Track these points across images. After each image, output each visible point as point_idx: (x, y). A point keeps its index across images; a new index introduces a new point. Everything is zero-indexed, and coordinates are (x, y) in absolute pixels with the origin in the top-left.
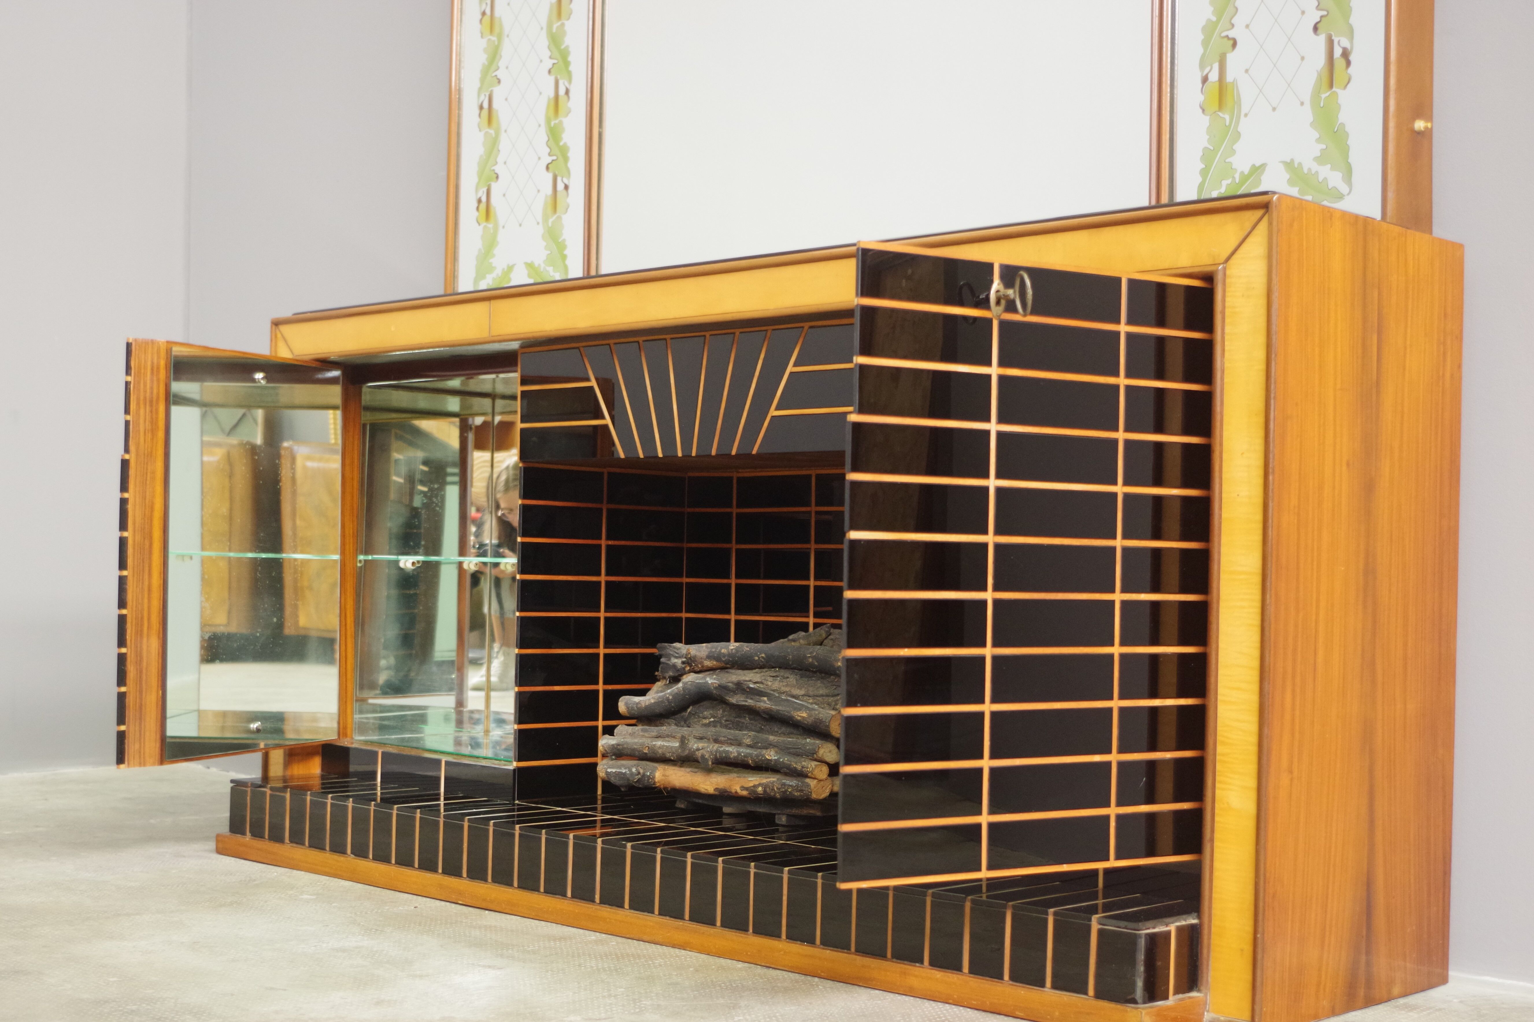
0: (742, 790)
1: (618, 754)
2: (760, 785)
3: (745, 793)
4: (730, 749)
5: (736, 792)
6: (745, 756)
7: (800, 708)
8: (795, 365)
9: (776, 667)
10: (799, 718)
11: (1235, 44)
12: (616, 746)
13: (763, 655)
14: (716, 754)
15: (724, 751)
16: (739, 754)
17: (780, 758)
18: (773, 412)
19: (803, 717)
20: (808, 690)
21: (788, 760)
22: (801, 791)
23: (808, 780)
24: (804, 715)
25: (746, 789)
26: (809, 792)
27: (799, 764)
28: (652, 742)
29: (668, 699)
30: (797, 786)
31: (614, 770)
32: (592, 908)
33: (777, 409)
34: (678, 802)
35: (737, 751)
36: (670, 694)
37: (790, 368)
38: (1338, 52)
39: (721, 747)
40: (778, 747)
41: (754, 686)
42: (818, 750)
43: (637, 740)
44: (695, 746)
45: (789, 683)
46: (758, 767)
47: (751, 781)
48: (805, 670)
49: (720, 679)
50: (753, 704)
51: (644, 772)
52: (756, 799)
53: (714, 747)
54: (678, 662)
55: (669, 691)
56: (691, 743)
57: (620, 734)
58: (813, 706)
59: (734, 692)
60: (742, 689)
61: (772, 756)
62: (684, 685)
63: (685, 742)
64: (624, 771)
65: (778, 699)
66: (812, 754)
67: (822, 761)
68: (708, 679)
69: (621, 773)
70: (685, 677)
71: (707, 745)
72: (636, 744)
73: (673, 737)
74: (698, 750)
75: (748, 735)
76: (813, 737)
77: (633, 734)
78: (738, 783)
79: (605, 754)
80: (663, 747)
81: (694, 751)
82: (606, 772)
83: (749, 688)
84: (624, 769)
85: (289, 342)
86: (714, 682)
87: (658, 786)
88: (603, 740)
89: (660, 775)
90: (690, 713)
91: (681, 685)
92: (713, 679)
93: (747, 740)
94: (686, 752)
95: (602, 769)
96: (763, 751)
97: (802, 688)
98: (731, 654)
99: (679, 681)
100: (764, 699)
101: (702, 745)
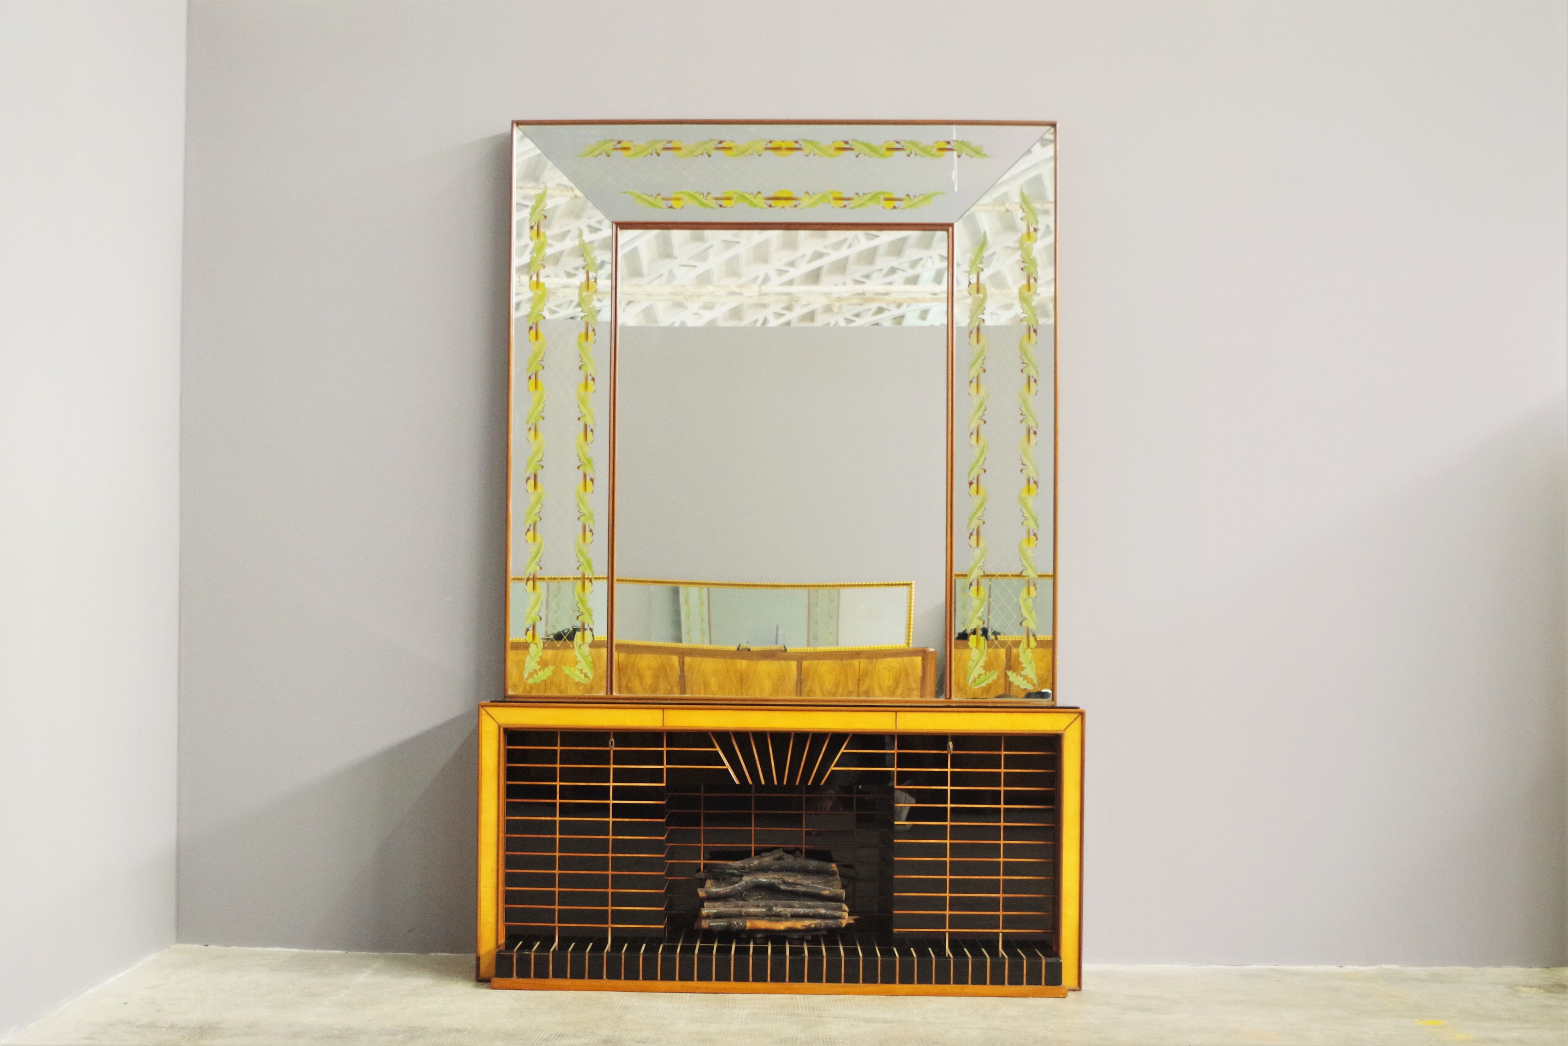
1: (718, 916)
2: (812, 924)
3: (802, 928)
4: (799, 910)
5: (798, 928)
6: (808, 912)
7: (824, 890)
8: (845, 749)
9: (784, 871)
10: (824, 894)
12: (718, 913)
13: (777, 866)
14: (791, 912)
15: (796, 911)
16: (805, 912)
17: (826, 912)
18: (832, 768)
19: (827, 894)
20: (811, 881)
21: (831, 912)
22: (837, 924)
23: (840, 920)
24: (827, 892)
25: (804, 926)
26: (841, 925)
27: (838, 913)
28: (746, 909)
29: (738, 889)
30: (834, 922)
31: (715, 924)
32: (787, 984)
33: (835, 766)
36: (739, 886)
37: (842, 750)
39: (793, 909)
40: (822, 907)
41: (790, 881)
42: (841, 907)
43: (732, 909)
44: (778, 910)
45: (799, 879)
46: (814, 917)
47: (807, 923)
48: (806, 872)
49: (767, 878)
50: (795, 889)
51: (737, 924)
52: (808, 930)
53: (790, 910)
54: (735, 872)
55: (736, 885)
56: (774, 908)
57: (709, 907)
58: (828, 888)
59: (782, 884)
60: (785, 883)
61: (823, 911)
62: (746, 882)
63: (770, 909)
64: (723, 924)
65: (808, 886)
66: (840, 909)
67: (845, 911)
68: (760, 879)
69: (721, 925)
70: (743, 878)
71: (784, 909)
72: (733, 911)
73: (758, 906)
74: (781, 911)
75: (796, 903)
76: (833, 902)
77: (719, 906)
78: (800, 924)
79: (708, 917)
80: (755, 911)
81: (778, 912)
82: (709, 925)
83: (789, 882)
84: (723, 923)
85: (494, 716)
86: (765, 880)
87: (746, 929)
88: (704, 910)
89: (749, 924)
90: (745, 895)
91: (744, 883)
92: (763, 879)
93: (796, 905)
94: (773, 913)
95: (705, 924)
96: (817, 910)
97: (808, 880)
98: (756, 866)
99: (741, 880)
100: (799, 886)
101: (782, 909)
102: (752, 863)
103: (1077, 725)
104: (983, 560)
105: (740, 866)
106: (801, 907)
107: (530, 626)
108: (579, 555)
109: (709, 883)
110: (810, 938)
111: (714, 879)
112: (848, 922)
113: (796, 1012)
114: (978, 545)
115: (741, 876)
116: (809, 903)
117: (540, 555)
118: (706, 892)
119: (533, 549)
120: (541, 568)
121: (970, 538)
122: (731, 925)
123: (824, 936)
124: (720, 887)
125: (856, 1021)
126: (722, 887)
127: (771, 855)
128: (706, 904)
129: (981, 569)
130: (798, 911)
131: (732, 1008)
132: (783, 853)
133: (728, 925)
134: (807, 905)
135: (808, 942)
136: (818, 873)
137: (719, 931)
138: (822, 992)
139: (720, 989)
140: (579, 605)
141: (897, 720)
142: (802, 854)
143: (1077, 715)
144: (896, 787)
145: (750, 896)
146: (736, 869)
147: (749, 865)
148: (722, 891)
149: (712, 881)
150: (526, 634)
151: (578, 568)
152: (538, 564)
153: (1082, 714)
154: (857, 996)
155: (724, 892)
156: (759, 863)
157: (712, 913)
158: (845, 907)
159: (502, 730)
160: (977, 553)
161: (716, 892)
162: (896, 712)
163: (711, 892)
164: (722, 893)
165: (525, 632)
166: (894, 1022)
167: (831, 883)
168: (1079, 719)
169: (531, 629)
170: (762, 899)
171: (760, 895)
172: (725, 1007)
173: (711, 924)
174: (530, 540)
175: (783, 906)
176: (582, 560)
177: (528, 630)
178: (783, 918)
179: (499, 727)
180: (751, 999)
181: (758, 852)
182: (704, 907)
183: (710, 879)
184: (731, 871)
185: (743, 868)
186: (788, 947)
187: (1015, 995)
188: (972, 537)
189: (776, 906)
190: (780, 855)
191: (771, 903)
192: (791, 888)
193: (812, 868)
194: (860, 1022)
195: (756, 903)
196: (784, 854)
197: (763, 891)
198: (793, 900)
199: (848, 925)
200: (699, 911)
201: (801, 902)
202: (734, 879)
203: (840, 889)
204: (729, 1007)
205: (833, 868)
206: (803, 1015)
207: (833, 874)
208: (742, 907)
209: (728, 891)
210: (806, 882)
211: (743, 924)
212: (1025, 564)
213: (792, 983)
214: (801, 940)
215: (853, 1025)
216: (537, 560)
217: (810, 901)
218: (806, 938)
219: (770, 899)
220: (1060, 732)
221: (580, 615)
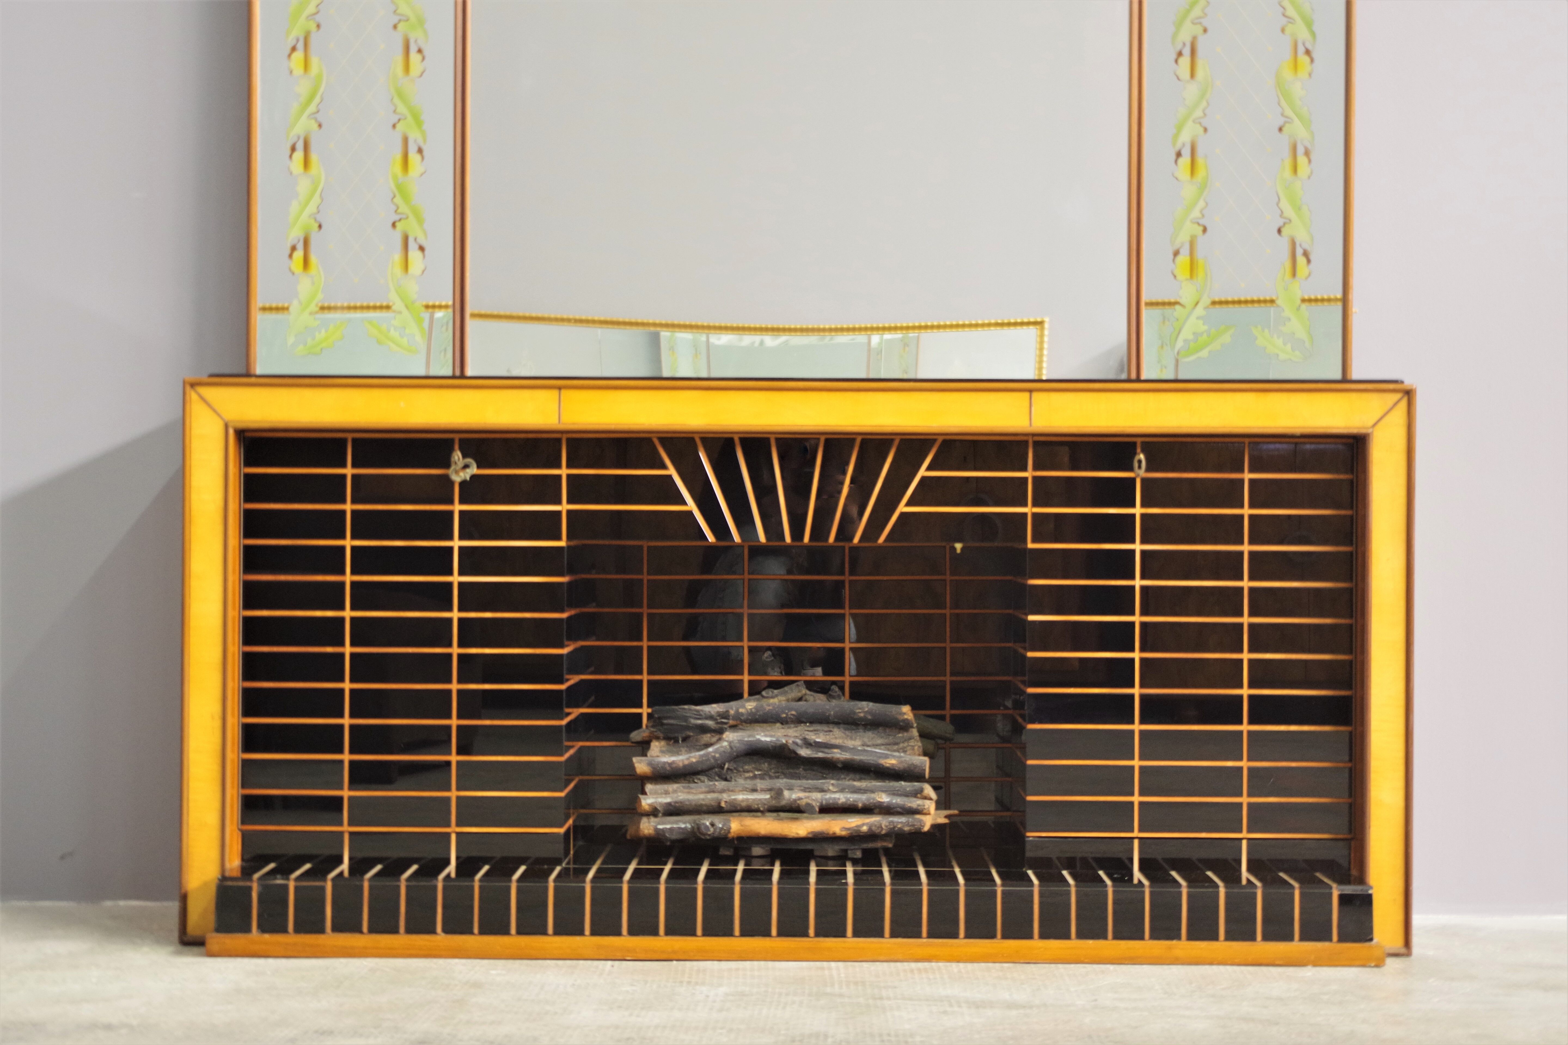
0: (842, 831)
1: (673, 811)
2: (863, 825)
3: (844, 833)
4: (837, 796)
5: (834, 833)
6: (854, 801)
7: (886, 757)
8: (929, 468)
9: (806, 723)
10: (888, 765)
11: (1205, 230)
12: (673, 804)
13: (793, 713)
14: (822, 802)
15: (830, 798)
16: (848, 799)
17: (892, 800)
18: (902, 507)
19: (893, 764)
20: (863, 741)
21: (900, 801)
22: (913, 825)
23: (918, 816)
24: (893, 761)
25: (848, 829)
26: (922, 826)
27: (914, 803)
28: (730, 796)
29: (714, 757)
30: (908, 822)
31: (668, 826)
32: (812, 941)
33: (907, 504)
34: (721, 850)
35: (845, 798)
36: (715, 751)
37: (922, 472)
38: (1299, 252)
39: (826, 795)
40: (883, 791)
41: (818, 740)
42: (921, 790)
43: (702, 796)
44: (794, 796)
45: (837, 736)
46: (867, 810)
47: (854, 822)
48: (850, 723)
49: (771, 736)
50: (829, 756)
51: (713, 825)
52: (855, 838)
53: (817, 796)
54: (710, 723)
55: (710, 749)
56: (786, 793)
57: (656, 793)
58: (896, 754)
59: (801, 747)
60: (808, 744)
61: (884, 798)
62: (730, 743)
63: (779, 793)
64: (683, 826)
65: (853, 750)
66: (917, 794)
67: (931, 799)
68: (758, 737)
69: (680, 828)
70: (724, 736)
71: (807, 794)
72: (703, 800)
73: (754, 790)
74: (800, 799)
75: (830, 783)
76: (905, 781)
77: (675, 791)
78: (838, 825)
79: (654, 812)
80: (747, 800)
81: (795, 800)
82: (656, 830)
83: (816, 742)
84: (683, 824)
85: (216, 407)
86: (768, 739)
87: (730, 836)
88: (645, 799)
89: (736, 826)
90: (728, 769)
91: (725, 744)
92: (765, 736)
93: (831, 788)
94: (783, 803)
95: (647, 826)
96: (873, 795)
97: (855, 740)
98: (751, 713)
99: (720, 739)
100: (835, 750)
101: (801, 795)
102: (744, 707)
103: (1399, 415)
104: (1204, 104)
105: (718, 712)
106: (842, 791)
107: (299, 241)
108: (396, 100)
109: (656, 747)
110: (859, 854)
111: (667, 738)
112: (933, 822)
113: (828, 990)
114: (1193, 75)
115: (720, 732)
116: (857, 784)
117: (317, 99)
118: (650, 764)
119: (303, 88)
120: (320, 126)
121: (1176, 61)
122: (699, 828)
123: (886, 851)
124: (678, 753)
125: (951, 1005)
126: (681, 755)
127: (781, 694)
128: (649, 787)
129: (1200, 123)
130: (835, 798)
131: (697, 983)
132: (804, 691)
133: (693, 827)
134: (854, 786)
135: (855, 862)
136: (874, 724)
137: (674, 842)
138: (882, 958)
139: (674, 952)
140: (398, 200)
141: (1033, 409)
142: (844, 694)
143: (1398, 396)
144: (1031, 545)
145: (739, 771)
146: (711, 717)
147: (737, 711)
148: (683, 760)
149: (663, 743)
150: (291, 256)
151: (394, 126)
152: (313, 115)
153: (1409, 394)
154: (954, 965)
155: (686, 762)
156: (756, 708)
157: (660, 803)
158: (928, 790)
159: (231, 432)
160: (1191, 91)
161: (670, 764)
162: (1031, 391)
163: (659, 763)
164: (681, 764)
165: (288, 251)
166: (1031, 1007)
167: (901, 745)
168: (1404, 404)
169: (300, 246)
170: (762, 777)
171: (759, 770)
172: (681, 982)
173: (660, 827)
174: (298, 69)
175: (805, 790)
176: (402, 109)
177: (294, 249)
178: (805, 815)
179: (226, 426)
180: (737, 969)
181: (755, 690)
182: (644, 793)
183: (657, 738)
184: (700, 722)
185: (725, 715)
186: (813, 869)
187: (1277, 962)
188: (1181, 60)
189: (790, 789)
190: (799, 695)
191: (781, 782)
192: (820, 755)
193: (862, 715)
194: (960, 1006)
195: (749, 784)
196: (808, 692)
197: (764, 763)
198: (825, 778)
199: (935, 827)
200: (637, 800)
201: (840, 782)
202: (707, 738)
203: (919, 755)
204: (689, 983)
205: (905, 714)
206: (841, 995)
207: (904, 727)
208: (722, 791)
209: (694, 760)
210: (850, 743)
211: (723, 825)
212: (1289, 112)
213: (821, 939)
214: (842, 858)
215: (945, 1012)
216: (312, 108)
217: (860, 780)
218: (850, 854)
219: (778, 777)
220: (1363, 431)
221: (400, 220)
